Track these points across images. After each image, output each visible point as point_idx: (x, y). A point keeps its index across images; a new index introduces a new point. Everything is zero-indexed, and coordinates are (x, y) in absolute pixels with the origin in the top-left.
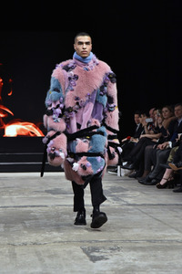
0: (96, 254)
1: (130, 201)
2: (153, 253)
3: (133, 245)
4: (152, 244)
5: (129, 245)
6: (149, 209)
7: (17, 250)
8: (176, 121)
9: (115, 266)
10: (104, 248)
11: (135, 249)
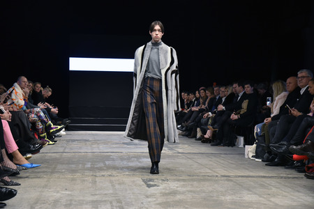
0: (151, 183)
1: (180, 151)
2: (191, 183)
3: (178, 178)
4: (191, 178)
5: (175, 178)
6: (192, 156)
7: (97, 179)
8: (215, 98)
9: (164, 191)
10: (157, 179)
11: (178, 180)
